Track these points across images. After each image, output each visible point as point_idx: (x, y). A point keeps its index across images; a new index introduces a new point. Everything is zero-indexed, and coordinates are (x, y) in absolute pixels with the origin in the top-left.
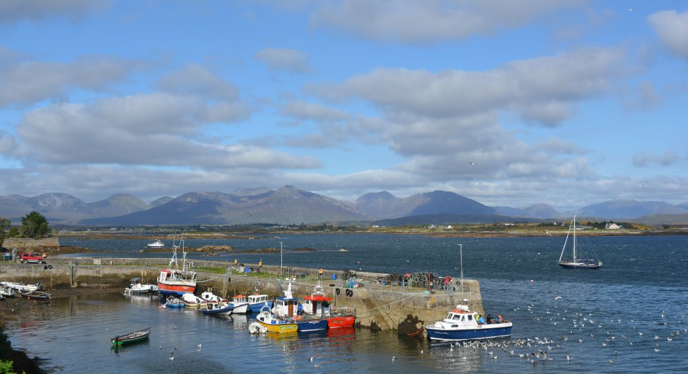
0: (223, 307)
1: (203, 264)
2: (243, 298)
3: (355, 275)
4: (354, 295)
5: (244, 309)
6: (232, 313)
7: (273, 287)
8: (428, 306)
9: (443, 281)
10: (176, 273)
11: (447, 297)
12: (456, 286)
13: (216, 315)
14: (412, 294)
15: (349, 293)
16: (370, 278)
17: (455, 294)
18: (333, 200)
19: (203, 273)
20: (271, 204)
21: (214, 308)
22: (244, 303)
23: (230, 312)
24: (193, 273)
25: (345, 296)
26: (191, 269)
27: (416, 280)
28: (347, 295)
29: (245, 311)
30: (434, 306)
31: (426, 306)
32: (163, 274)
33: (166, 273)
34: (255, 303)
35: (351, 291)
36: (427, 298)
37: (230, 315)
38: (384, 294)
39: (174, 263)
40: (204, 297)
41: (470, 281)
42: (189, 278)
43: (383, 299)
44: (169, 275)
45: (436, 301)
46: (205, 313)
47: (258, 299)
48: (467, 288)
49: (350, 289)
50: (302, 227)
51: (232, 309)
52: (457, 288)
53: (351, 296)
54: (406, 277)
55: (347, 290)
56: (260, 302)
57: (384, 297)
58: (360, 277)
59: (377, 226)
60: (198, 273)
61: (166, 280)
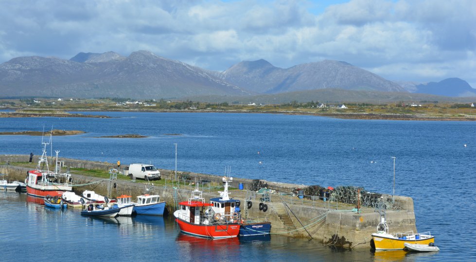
0: (106, 209)
1: (76, 164)
2: (128, 199)
3: (266, 185)
4: (270, 210)
5: (129, 211)
6: (118, 216)
7: (170, 196)
8: (357, 226)
9: (372, 197)
10: (48, 176)
11: (378, 216)
12: (387, 204)
13: (100, 217)
14: (339, 212)
15: (263, 208)
16: (284, 189)
17: (386, 212)
18: (197, 70)
19: (81, 177)
21: (95, 210)
22: (129, 204)
23: (115, 214)
24: (68, 175)
25: (258, 211)
26: (64, 170)
27: (340, 194)
28: (261, 209)
29: (130, 213)
30: (364, 226)
31: (354, 226)
32: (33, 178)
33: (36, 176)
34: (145, 204)
35: (266, 206)
36: (356, 217)
37: (116, 217)
38: (304, 209)
39: (44, 163)
40: (86, 196)
41: (403, 198)
42: (63, 181)
43: (303, 215)
44: (39, 178)
45: (366, 221)
46: (84, 214)
47: (149, 200)
48: (399, 206)
49: (264, 203)
51: (119, 210)
52: (388, 206)
53: (265, 211)
54: (328, 191)
55: (261, 204)
56: (151, 203)
57: (305, 214)
58: (273, 187)
59: (254, 104)
60: (74, 175)
61: (37, 183)
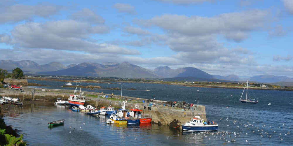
0: (95, 112)
1: (88, 93)
2: (104, 109)
3: (152, 101)
4: (152, 110)
5: (104, 113)
6: (99, 115)
7: (117, 104)
8: (183, 116)
10: (77, 97)
11: (191, 112)
12: (195, 108)
13: (92, 115)
14: (176, 110)
15: (150, 109)
16: (159, 102)
17: (195, 111)
18: (144, 69)
19: (88, 97)
20: (118, 69)
21: (92, 112)
22: (104, 111)
23: (98, 114)
24: (84, 97)
26: (83, 95)
27: (178, 104)
28: (149, 109)
29: (105, 114)
30: (185, 116)
31: (182, 116)
32: (71, 97)
33: (72, 96)
34: (109, 111)
35: (151, 108)
36: (183, 112)
37: (98, 115)
38: (164, 109)
39: (76, 92)
40: (88, 107)
41: (201, 106)
42: (82, 99)
43: (164, 112)
44: (73, 97)
45: (186, 114)
46: (88, 114)
47: (111, 109)
48: (200, 109)
49: (150, 107)
50: (131, 80)
51: (99, 113)
52: (196, 109)
53: (150, 110)
54: (174, 103)
55: (149, 107)
56: (111, 110)
57: (164, 111)
58: (155, 102)
59: (163, 81)
60: (86, 97)
61: (72, 99)
